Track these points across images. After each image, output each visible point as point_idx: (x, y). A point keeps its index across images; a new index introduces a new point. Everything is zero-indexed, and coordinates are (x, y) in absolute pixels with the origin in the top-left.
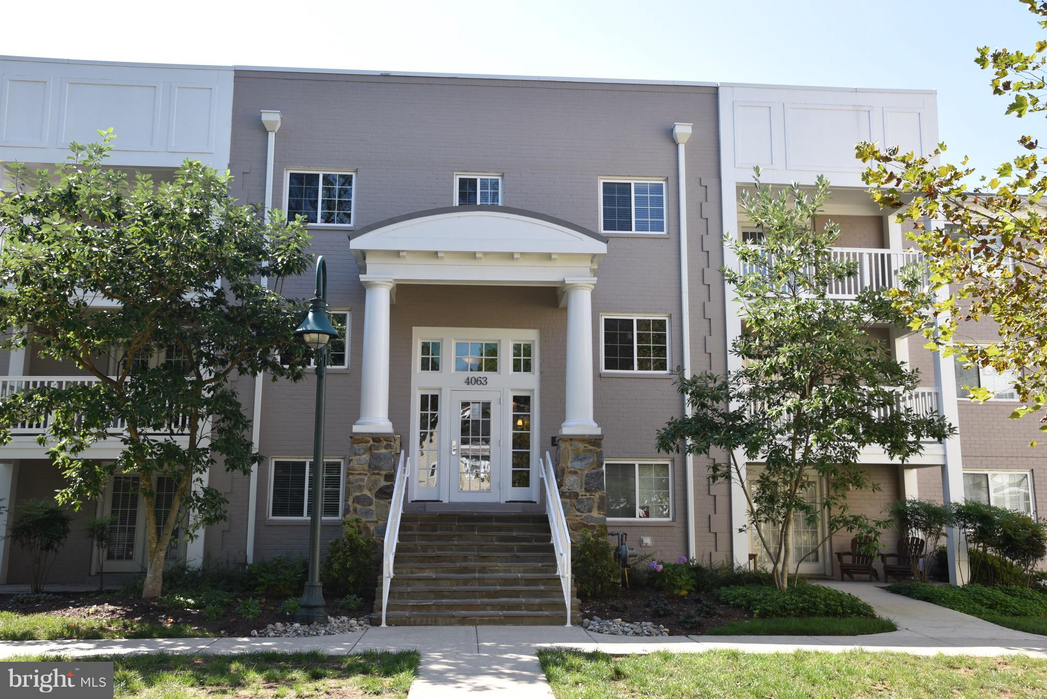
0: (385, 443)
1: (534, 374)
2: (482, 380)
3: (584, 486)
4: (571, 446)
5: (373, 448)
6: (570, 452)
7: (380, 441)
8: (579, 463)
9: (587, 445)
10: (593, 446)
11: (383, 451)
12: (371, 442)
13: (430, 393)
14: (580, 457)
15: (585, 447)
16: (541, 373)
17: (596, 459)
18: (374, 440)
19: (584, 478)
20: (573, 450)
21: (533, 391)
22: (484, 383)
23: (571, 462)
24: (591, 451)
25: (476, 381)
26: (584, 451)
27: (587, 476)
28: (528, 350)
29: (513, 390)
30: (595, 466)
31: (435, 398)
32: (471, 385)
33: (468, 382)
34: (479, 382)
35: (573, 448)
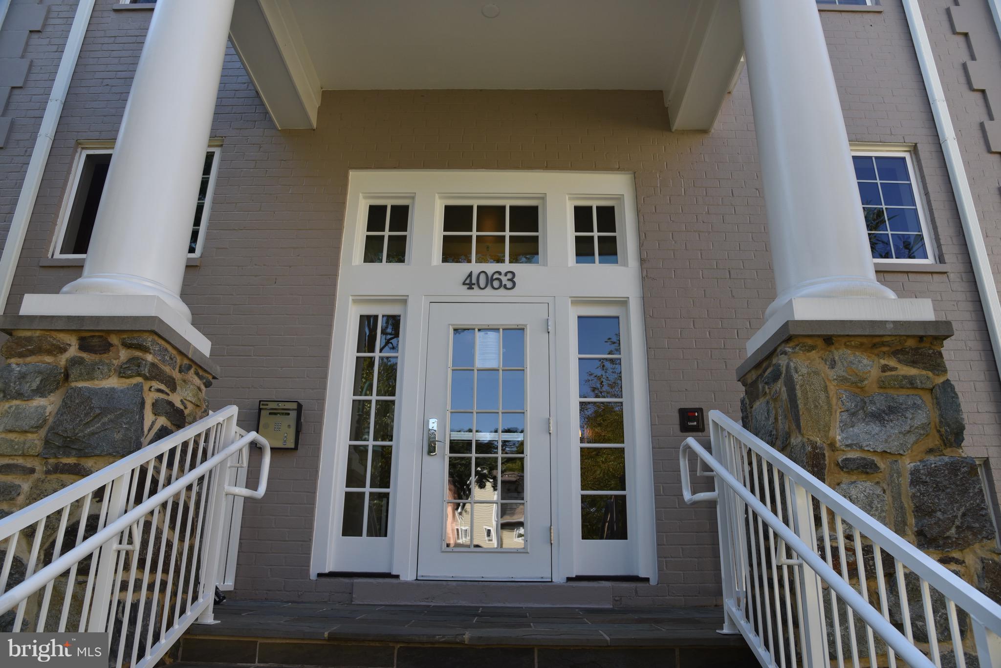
0: (124, 355)
1: (625, 264)
2: (504, 280)
3: (911, 520)
4: (833, 365)
5: (74, 372)
6: (832, 388)
7: (106, 347)
8: (875, 428)
9: (892, 363)
10: (913, 363)
11: (112, 382)
12: (73, 351)
13: (380, 311)
14: (871, 408)
15: (885, 368)
16: (642, 261)
17: (935, 416)
18: (84, 346)
19: (907, 490)
20: (842, 380)
21: (623, 303)
22: (509, 285)
23: (844, 427)
24: (911, 383)
25: (490, 281)
26: (883, 385)
27: (916, 480)
28: (607, 217)
29: (578, 301)
30: (934, 441)
31: (394, 322)
32: (476, 291)
33: (470, 283)
34: (496, 284)
35: (840, 370)
